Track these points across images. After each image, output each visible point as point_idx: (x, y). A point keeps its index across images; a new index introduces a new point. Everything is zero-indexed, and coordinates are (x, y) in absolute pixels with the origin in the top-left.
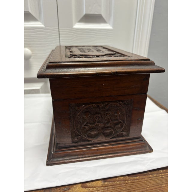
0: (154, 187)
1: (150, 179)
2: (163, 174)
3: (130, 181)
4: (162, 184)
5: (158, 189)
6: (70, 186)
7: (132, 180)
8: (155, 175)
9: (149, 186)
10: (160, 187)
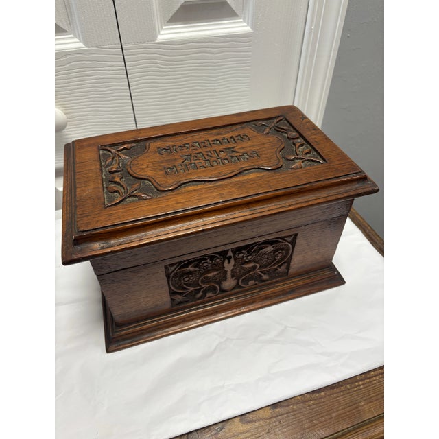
0: (348, 409)
1: (342, 394)
2: (361, 383)
3: (312, 402)
4: (360, 402)
5: (354, 411)
6: (224, 423)
7: (315, 400)
8: (348, 386)
9: (340, 408)
10: (357, 408)
